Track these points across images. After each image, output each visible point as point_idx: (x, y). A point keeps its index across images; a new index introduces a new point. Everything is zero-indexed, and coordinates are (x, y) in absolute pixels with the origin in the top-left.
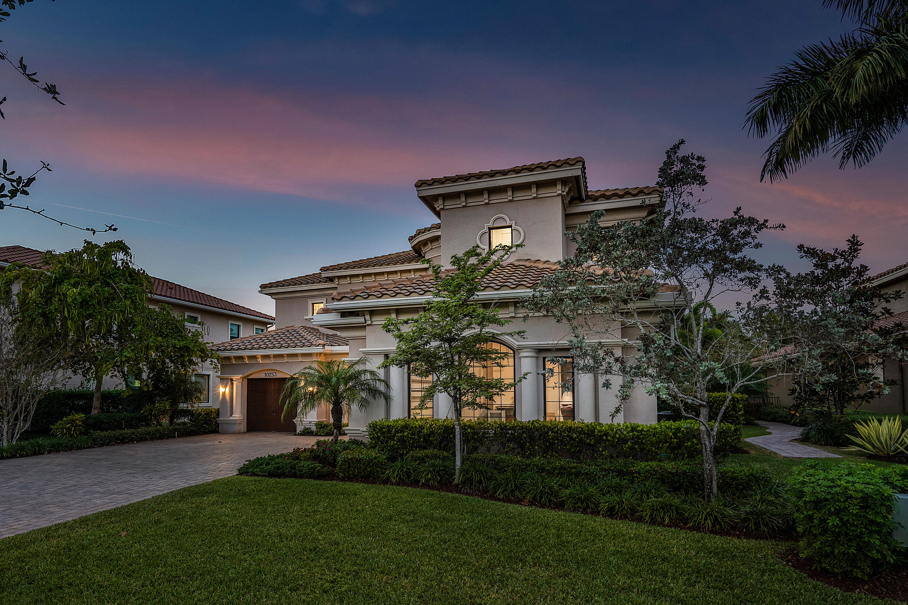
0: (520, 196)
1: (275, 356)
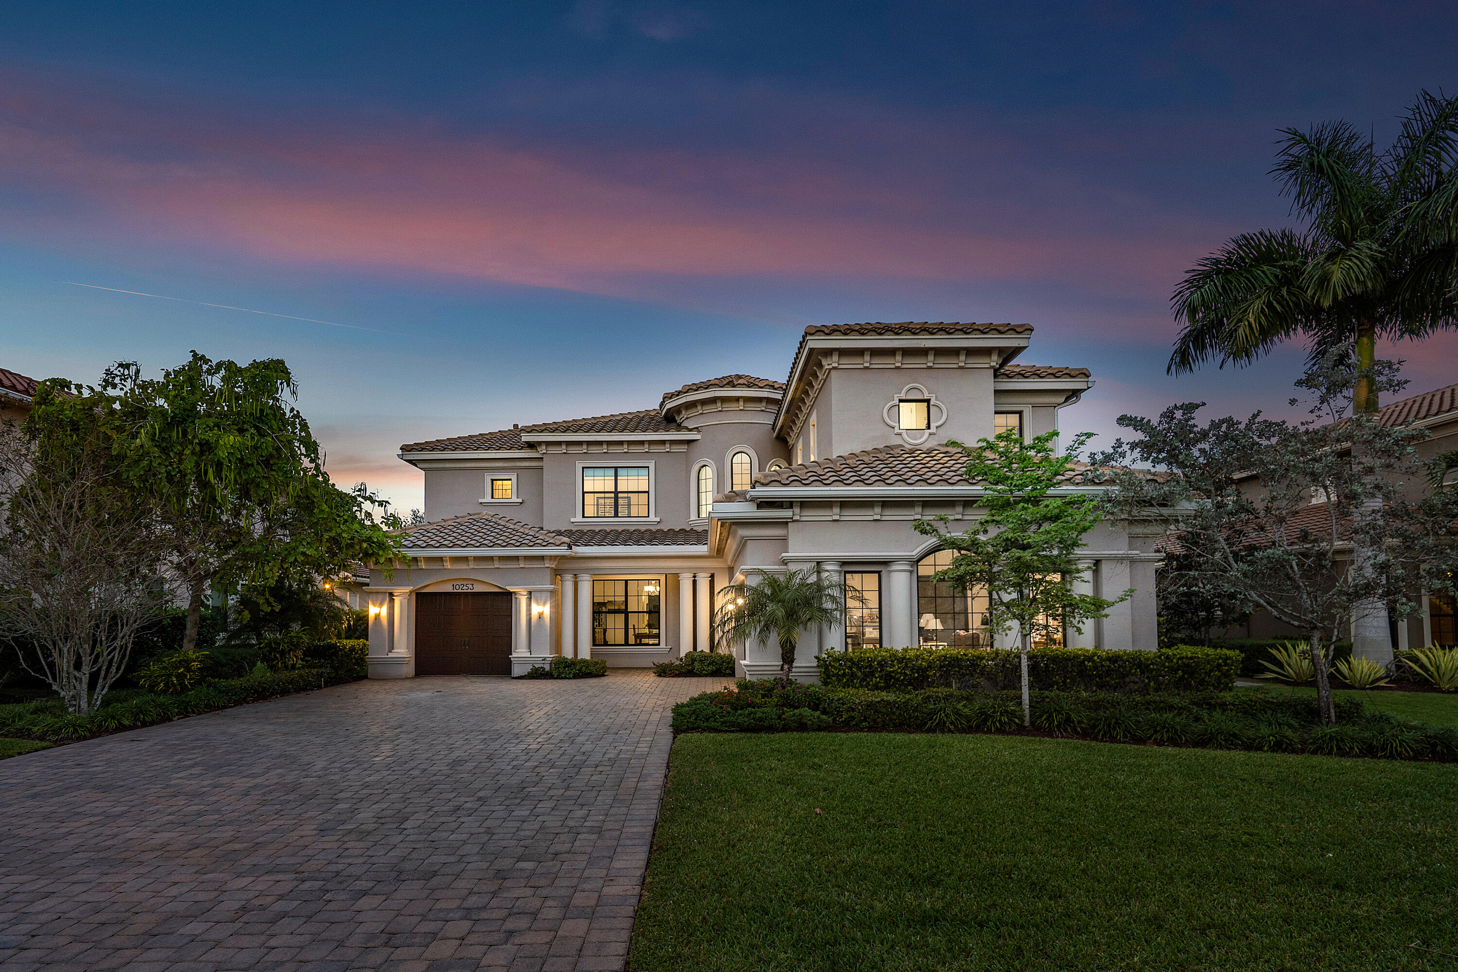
0: (943, 362)
1: (477, 559)
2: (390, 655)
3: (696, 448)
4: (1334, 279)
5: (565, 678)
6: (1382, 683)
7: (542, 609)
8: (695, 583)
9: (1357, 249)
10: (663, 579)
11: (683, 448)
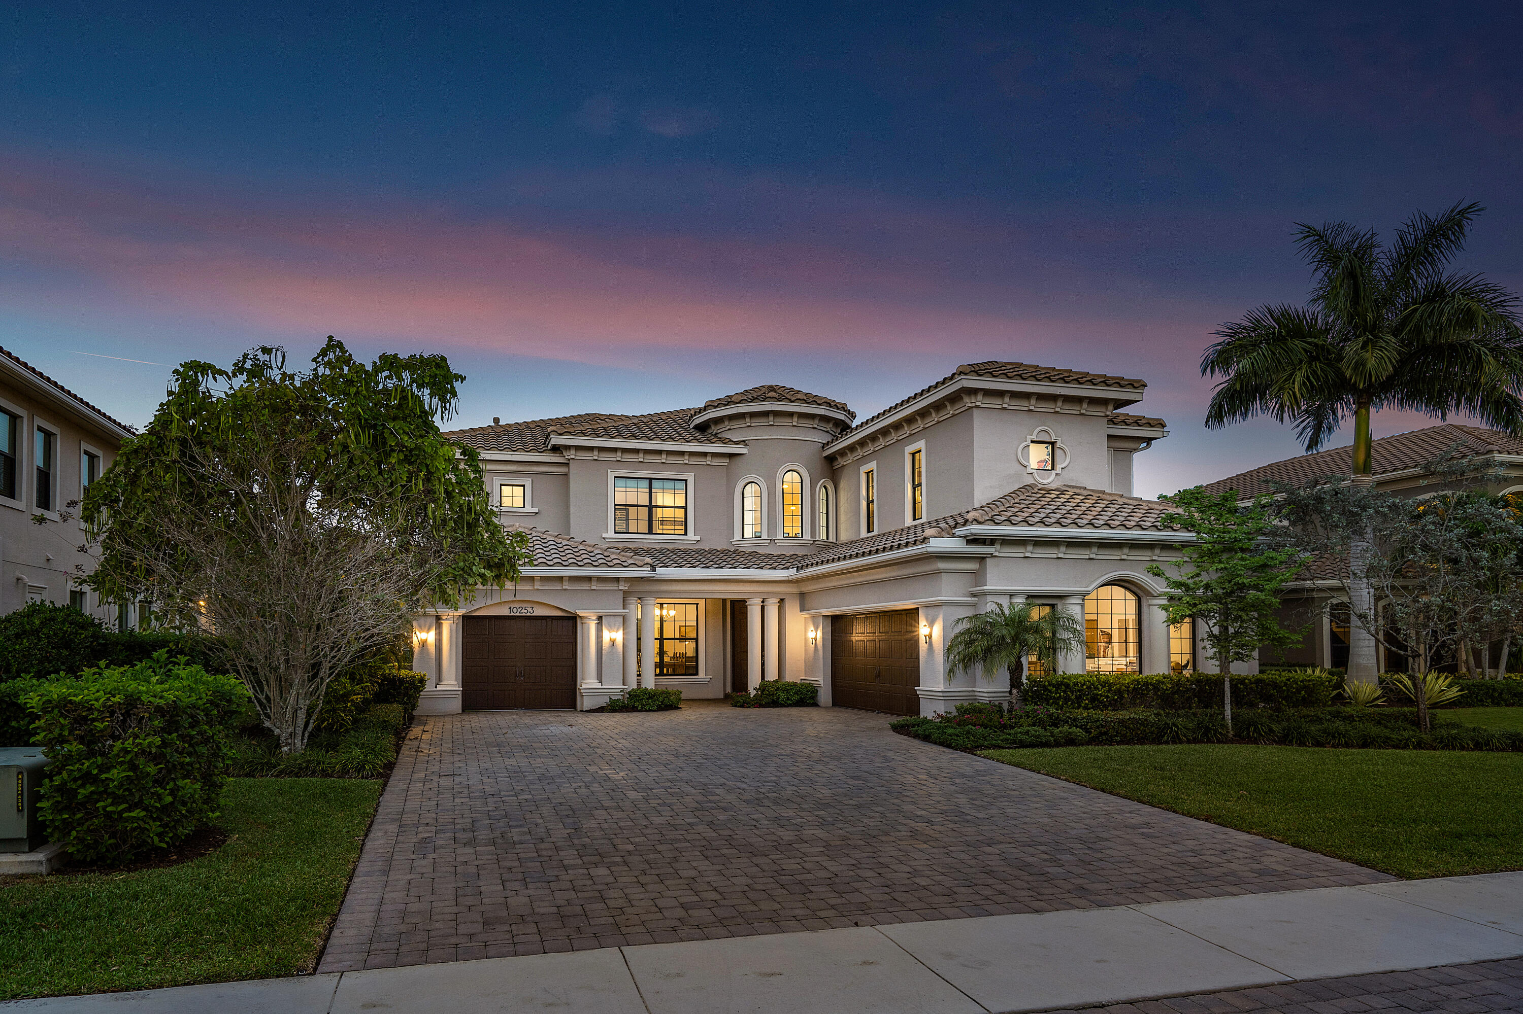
1: (544, 579)
2: (439, 688)
3: (738, 462)
4: (1369, 365)
5: (650, 710)
6: (1379, 702)
7: (613, 635)
8: (763, 608)
9: (1385, 341)
10: (702, 603)
11: (725, 462)
